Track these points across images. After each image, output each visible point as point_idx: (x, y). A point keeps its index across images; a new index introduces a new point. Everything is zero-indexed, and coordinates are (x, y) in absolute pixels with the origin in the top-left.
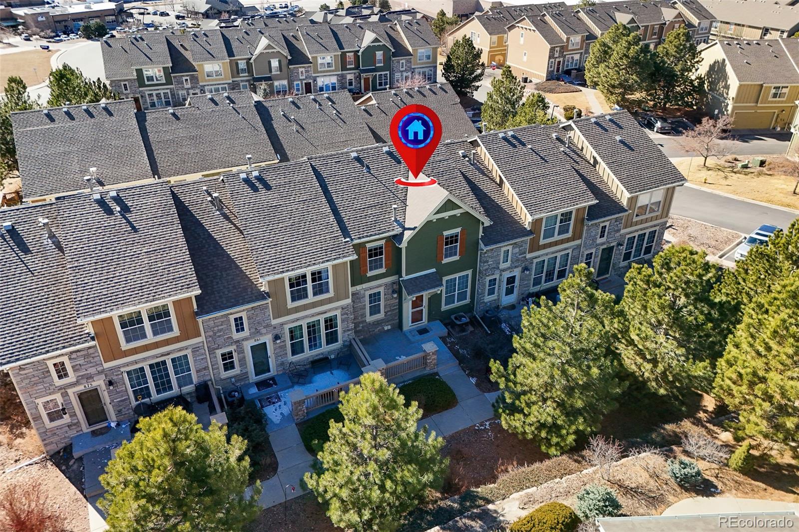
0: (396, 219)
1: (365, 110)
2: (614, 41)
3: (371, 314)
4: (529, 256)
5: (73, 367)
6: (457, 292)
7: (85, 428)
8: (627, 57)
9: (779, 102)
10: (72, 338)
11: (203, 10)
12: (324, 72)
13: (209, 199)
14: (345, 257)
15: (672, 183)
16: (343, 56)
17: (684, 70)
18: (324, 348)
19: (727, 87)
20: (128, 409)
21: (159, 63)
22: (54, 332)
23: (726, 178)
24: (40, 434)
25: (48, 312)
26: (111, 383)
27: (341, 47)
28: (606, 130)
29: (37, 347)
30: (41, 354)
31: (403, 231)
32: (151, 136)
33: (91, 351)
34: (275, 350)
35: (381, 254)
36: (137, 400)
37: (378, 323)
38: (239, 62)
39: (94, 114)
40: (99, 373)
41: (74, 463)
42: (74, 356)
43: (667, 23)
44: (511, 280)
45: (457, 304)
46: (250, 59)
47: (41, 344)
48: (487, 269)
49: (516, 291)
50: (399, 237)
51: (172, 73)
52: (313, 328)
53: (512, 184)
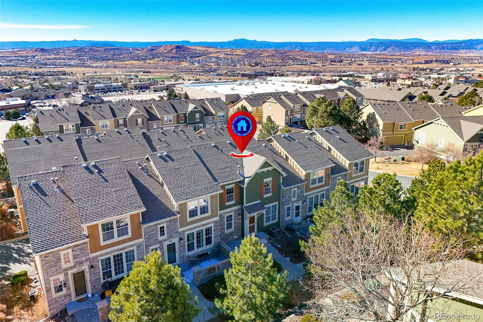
0: (239, 173)
1: (200, 137)
2: (318, 105)
3: (227, 229)
4: (305, 194)
5: (73, 256)
6: (271, 215)
7: (74, 298)
8: (327, 112)
9: (404, 131)
10: (76, 237)
11: (80, 103)
12: (167, 124)
13: (141, 167)
14: (217, 191)
15: (368, 157)
16: (178, 116)
17: (355, 118)
18: (205, 248)
19: (378, 125)
20: (99, 285)
21: (73, 122)
22: (65, 235)
23: (387, 166)
24: (48, 301)
25: (61, 225)
26: (92, 267)
27: (176, 112)
28: (332, 134)
29: (56, 243)
30: (59, 246)
31: (244, 179)
32: (85, 151)
33: (85, 246)
34: (179, 248)
35: (233, 193)
36: (104, 279)
37: (231, 234)
38: (119, 120)
39: (52, 140)
40: (87, 260)
41: (69, 318)
42: (75, 249)
43: (341, 98)
44: (298, 208)
45: (271, 222)
46: (126, 118)
47: (59, 241)
48: (286, 201)
49: (300, 214)
50: (242, 182)
51: (81, 127)
52: (199, 234)
53: (292, 157)
